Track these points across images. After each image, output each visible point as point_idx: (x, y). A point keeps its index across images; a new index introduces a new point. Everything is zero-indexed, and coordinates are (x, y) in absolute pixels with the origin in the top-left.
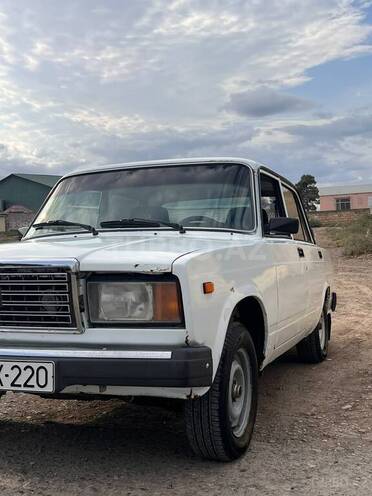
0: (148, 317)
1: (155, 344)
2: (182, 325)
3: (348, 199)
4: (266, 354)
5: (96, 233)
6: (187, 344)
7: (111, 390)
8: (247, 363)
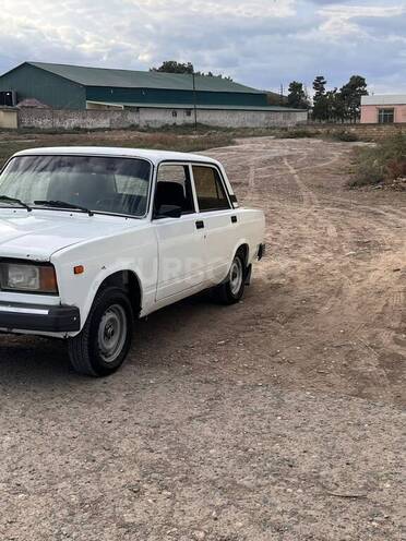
0: (37, 288)
1: (37, 304)
2: (57, 294)
3: (392, 110)
4: (143, 306)
5: (30, 210)
6: (61, 306)
7: (15, 331)
8: (123, 312)
